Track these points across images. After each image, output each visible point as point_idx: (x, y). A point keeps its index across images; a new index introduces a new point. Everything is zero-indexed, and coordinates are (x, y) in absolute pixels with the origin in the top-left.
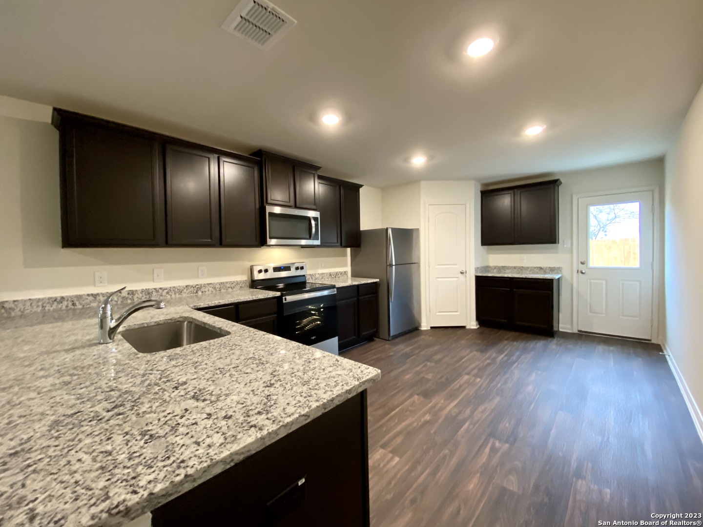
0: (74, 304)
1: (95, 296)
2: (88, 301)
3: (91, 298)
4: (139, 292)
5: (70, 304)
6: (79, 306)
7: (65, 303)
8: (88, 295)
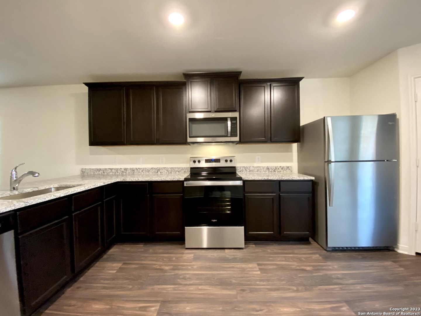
0: (104, 173)
1: (111, 169)
2: (108, 172)
3: (110, 170)
4: (129, 170)
5: (103, 172)
6: (106, 174)
7: (101, 171)
8: (109, 169)
